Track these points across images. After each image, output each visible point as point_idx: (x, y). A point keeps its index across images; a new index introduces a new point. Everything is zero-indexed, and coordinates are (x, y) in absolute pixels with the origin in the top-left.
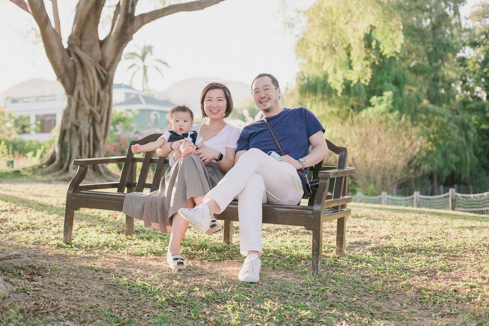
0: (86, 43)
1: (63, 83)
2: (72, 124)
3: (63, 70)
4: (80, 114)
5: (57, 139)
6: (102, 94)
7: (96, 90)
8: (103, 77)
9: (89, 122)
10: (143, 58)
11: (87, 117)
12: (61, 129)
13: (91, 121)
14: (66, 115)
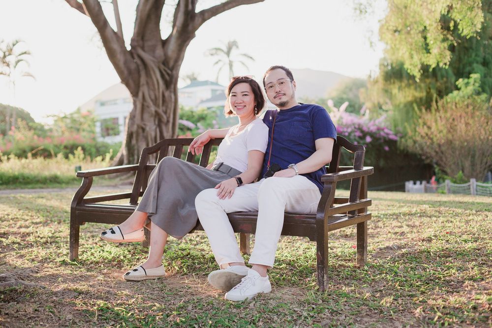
0: (149, 44)
1: (128, 85)
2: (138, 126)
3: (126, 72)
4: (146, 116)
5: (124, 142)
6: (167, 94)
7: (161, 90)
8: (167, 77)
9: (155, 124)
10: (228, 53)
11: (152, 119)
12: (128, 132)
13: (157, 123)
14: (132, 117)
